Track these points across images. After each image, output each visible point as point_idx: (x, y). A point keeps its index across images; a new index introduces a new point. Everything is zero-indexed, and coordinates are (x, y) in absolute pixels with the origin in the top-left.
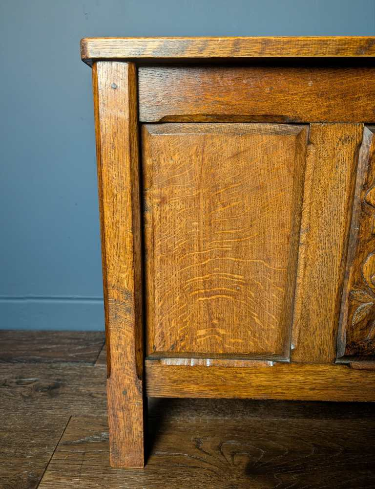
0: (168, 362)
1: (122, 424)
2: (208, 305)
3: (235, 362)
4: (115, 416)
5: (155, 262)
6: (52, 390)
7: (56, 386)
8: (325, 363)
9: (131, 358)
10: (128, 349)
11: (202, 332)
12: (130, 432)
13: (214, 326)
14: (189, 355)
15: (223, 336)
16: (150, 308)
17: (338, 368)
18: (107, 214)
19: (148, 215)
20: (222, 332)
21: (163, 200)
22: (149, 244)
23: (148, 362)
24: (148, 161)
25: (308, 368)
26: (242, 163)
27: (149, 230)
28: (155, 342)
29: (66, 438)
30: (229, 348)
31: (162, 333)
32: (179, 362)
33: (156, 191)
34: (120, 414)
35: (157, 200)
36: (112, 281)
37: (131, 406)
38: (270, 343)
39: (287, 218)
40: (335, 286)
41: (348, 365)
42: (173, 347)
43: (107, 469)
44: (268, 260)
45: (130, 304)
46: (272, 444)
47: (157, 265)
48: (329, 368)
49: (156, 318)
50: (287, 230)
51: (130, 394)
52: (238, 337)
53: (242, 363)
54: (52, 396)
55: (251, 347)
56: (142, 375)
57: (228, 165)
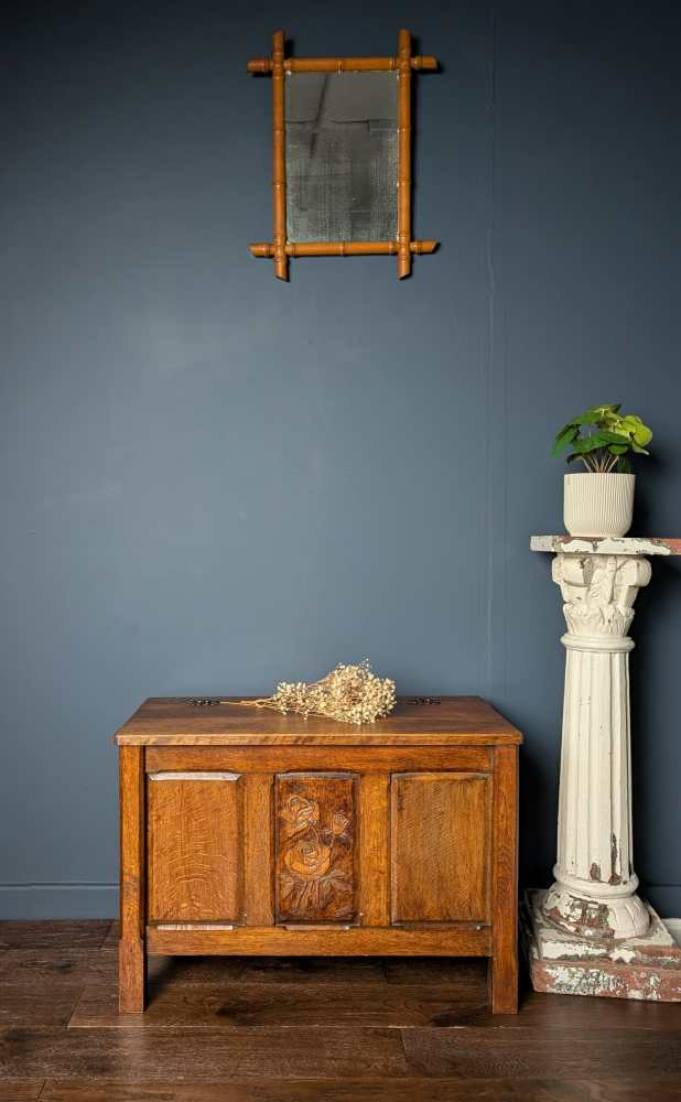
0: (160, 928)
1: (129, 976)
2: (188, 885)
3: (208, 928)
4: (124, 969)
5: (154, 856)
6: (66, 969)
7: (69, 966)
8: (267, 926)
9: (136, 924)
10: (135, 917)
11: (185, 905)
12: (135, 982)
13: (192, 900)
14: (177, 922)
15: (198, 908)
16: (150, 888)
17: (277, 930)
18: (124, 828)
19: (149, 827)
20: (198, 904)
21: (159, 818)
22: (149, 845)
23: (148, 928)
24: (150, 795)
25: (257, 930)
26: (206, 796)
27: (150, 837)
28: (153, 913)
29: (83, 998)
30: (204, 916)
31: (158, 907)
32: (170, 928)
33: (154, 813)
34: (127, 968)
35: (155, 818)
36: (126, 870)
37: (136, 961)
38: (230, 912)
39: (234, 828)
40: (268, 872)
41: (284, 927)
42: (165, 916)
43: (117, 1014)
44: (225, 855)
45: (137, 885)
46: (243, 998)
47: (155, 859)
48: (269, 930)
49: (155, 895)
50: (235, 835)
51: (135, 951)
52: (209, 908)
53: (213, 928)
54: (66, 973)
55: (218, 915)
56: (144, 937)
57: (197, 797)
